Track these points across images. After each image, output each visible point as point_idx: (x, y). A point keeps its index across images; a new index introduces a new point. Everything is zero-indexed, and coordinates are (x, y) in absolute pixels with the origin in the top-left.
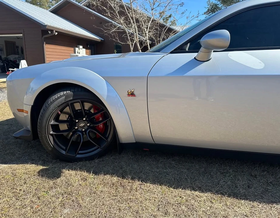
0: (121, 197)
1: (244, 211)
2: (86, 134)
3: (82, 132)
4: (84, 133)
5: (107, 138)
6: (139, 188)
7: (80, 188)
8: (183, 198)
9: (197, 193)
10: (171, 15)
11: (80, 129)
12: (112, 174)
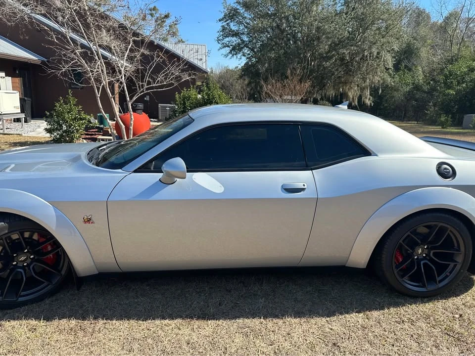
0: (81, 343)
1: (207, 332)
2: (29, 269)
3: (23, 267)
4: (26, 268)
5: (60, 271)
6: (102, 328)
7: (28, 342)
8: (151, 330)
9: (167, 321)
10: (169, 14)
11: (20, 265)
12: (69, 317)
